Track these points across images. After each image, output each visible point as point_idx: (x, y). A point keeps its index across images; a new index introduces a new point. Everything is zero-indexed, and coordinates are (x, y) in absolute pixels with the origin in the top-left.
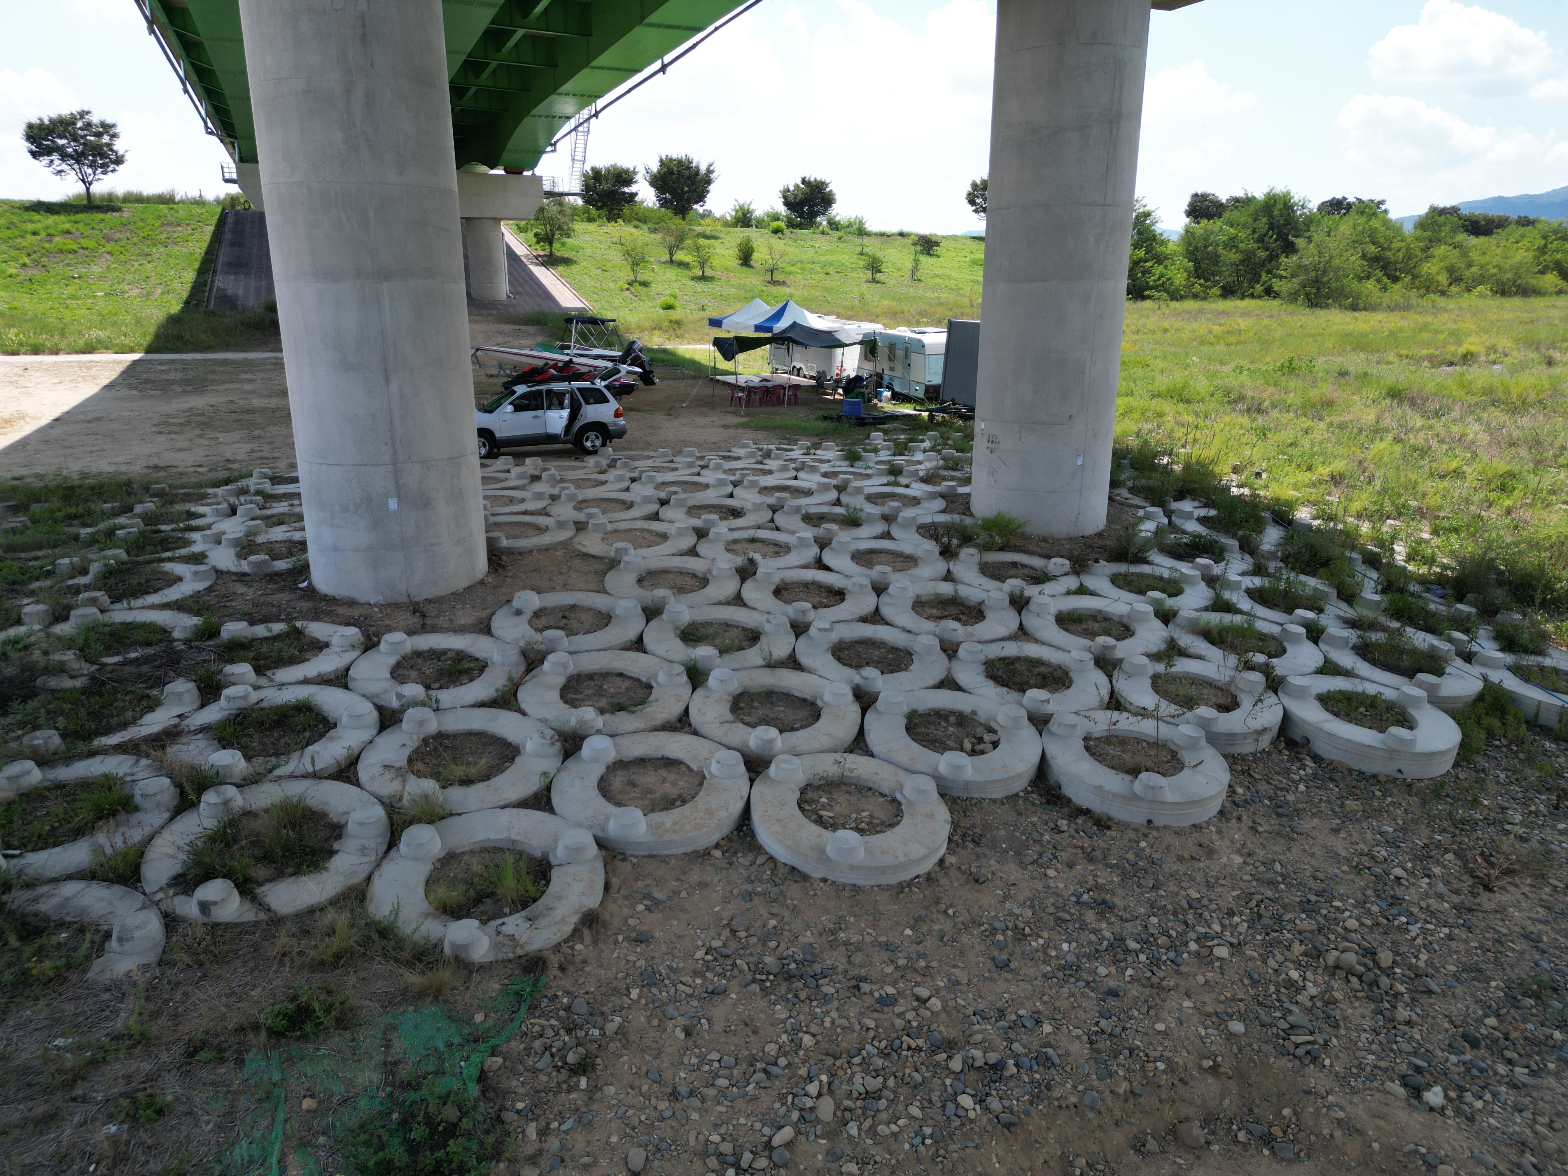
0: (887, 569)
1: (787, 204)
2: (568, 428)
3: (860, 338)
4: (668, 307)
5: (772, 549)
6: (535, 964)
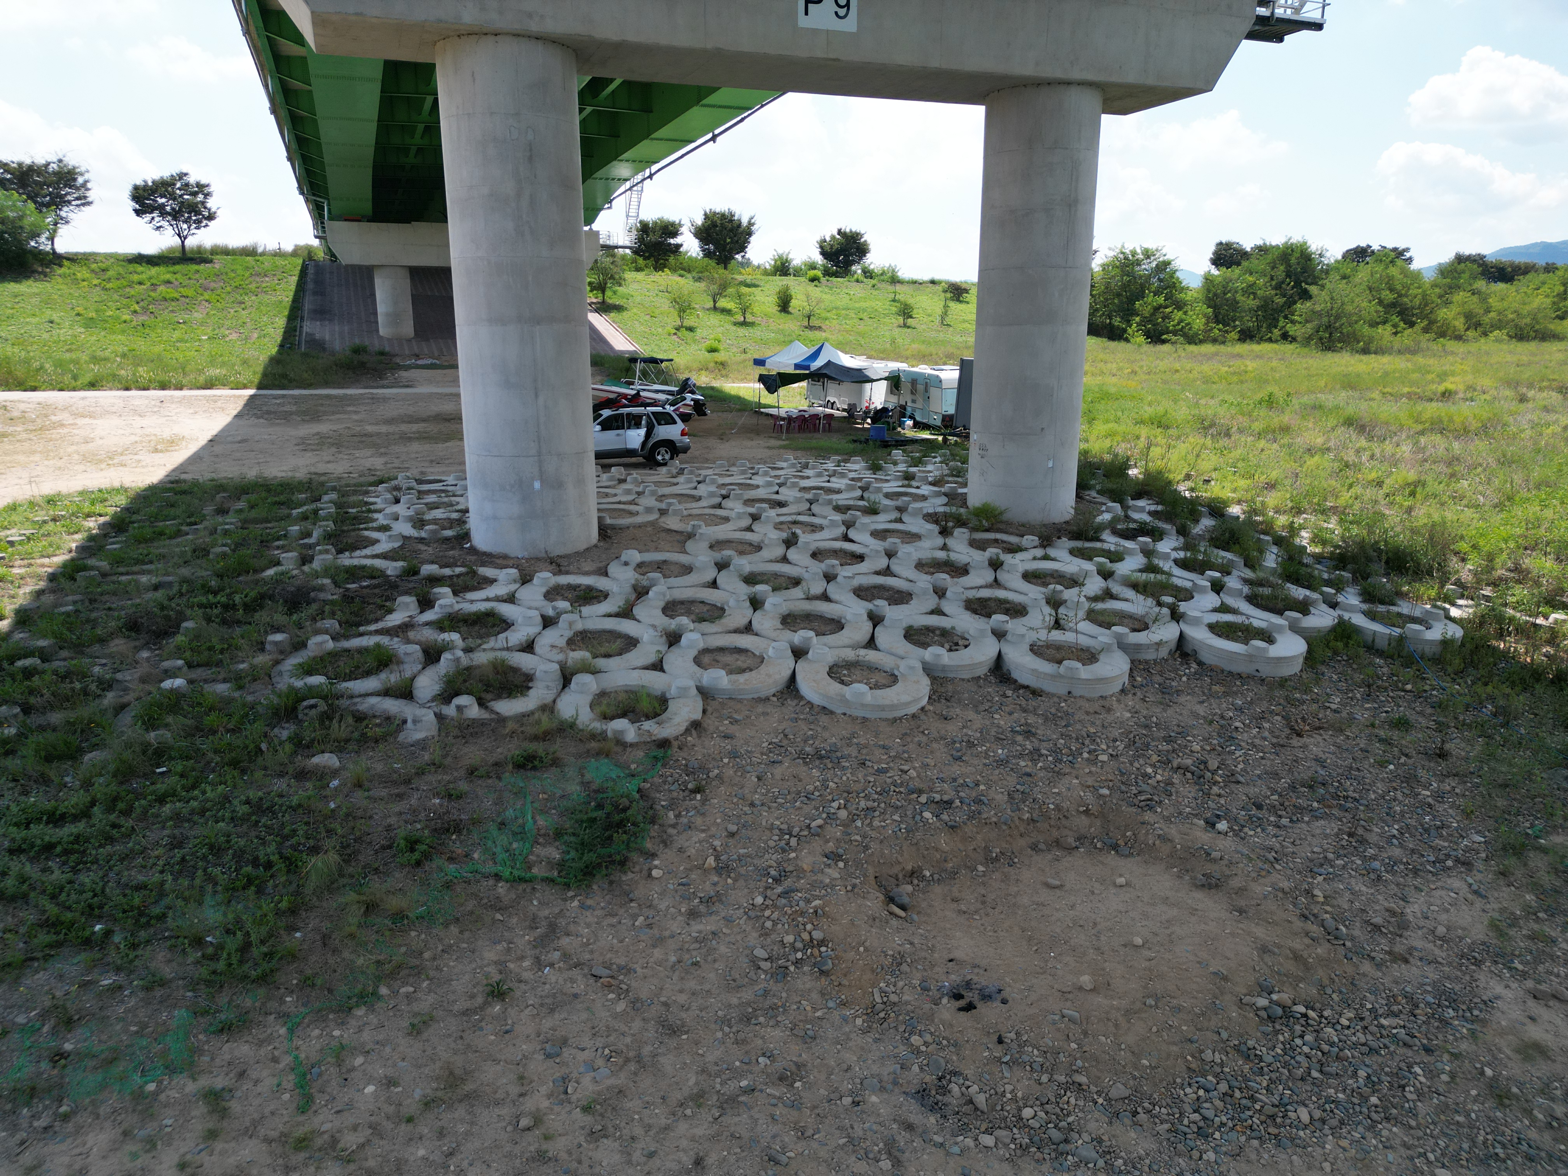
0: (897, 541)
1: (824, 253)
2: (644, 444)
3: (887, 374)
4: (713, 350)
5: (809, 528)
6: (664, 744)
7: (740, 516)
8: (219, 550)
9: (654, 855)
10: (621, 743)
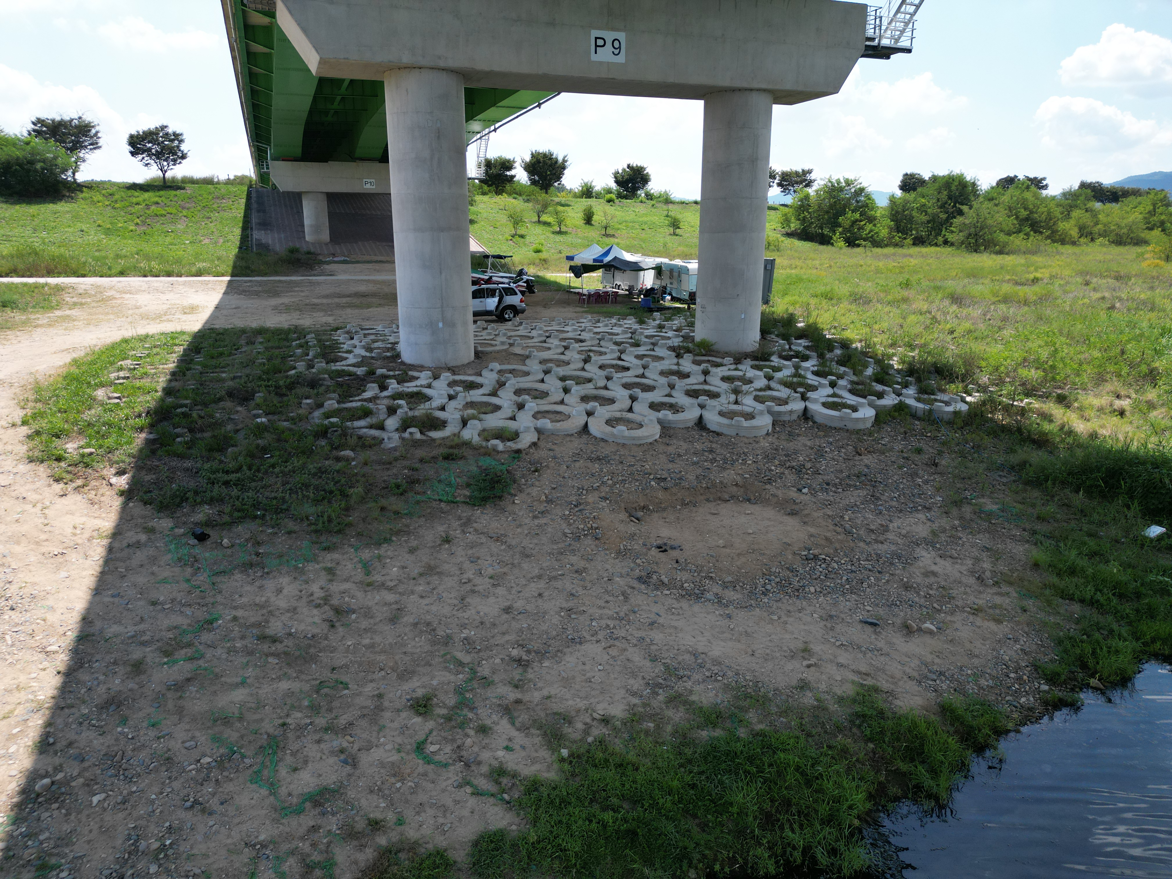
0: (650, 360)
1: (617, 182)
2: (497, 307)
3: (654, 266)
4: (538, 251)
5: (598, 353)
6: (518, 451)
7: (557, 347)
8: (260, 361)
9: (515, 495)
10: (495, 450)
